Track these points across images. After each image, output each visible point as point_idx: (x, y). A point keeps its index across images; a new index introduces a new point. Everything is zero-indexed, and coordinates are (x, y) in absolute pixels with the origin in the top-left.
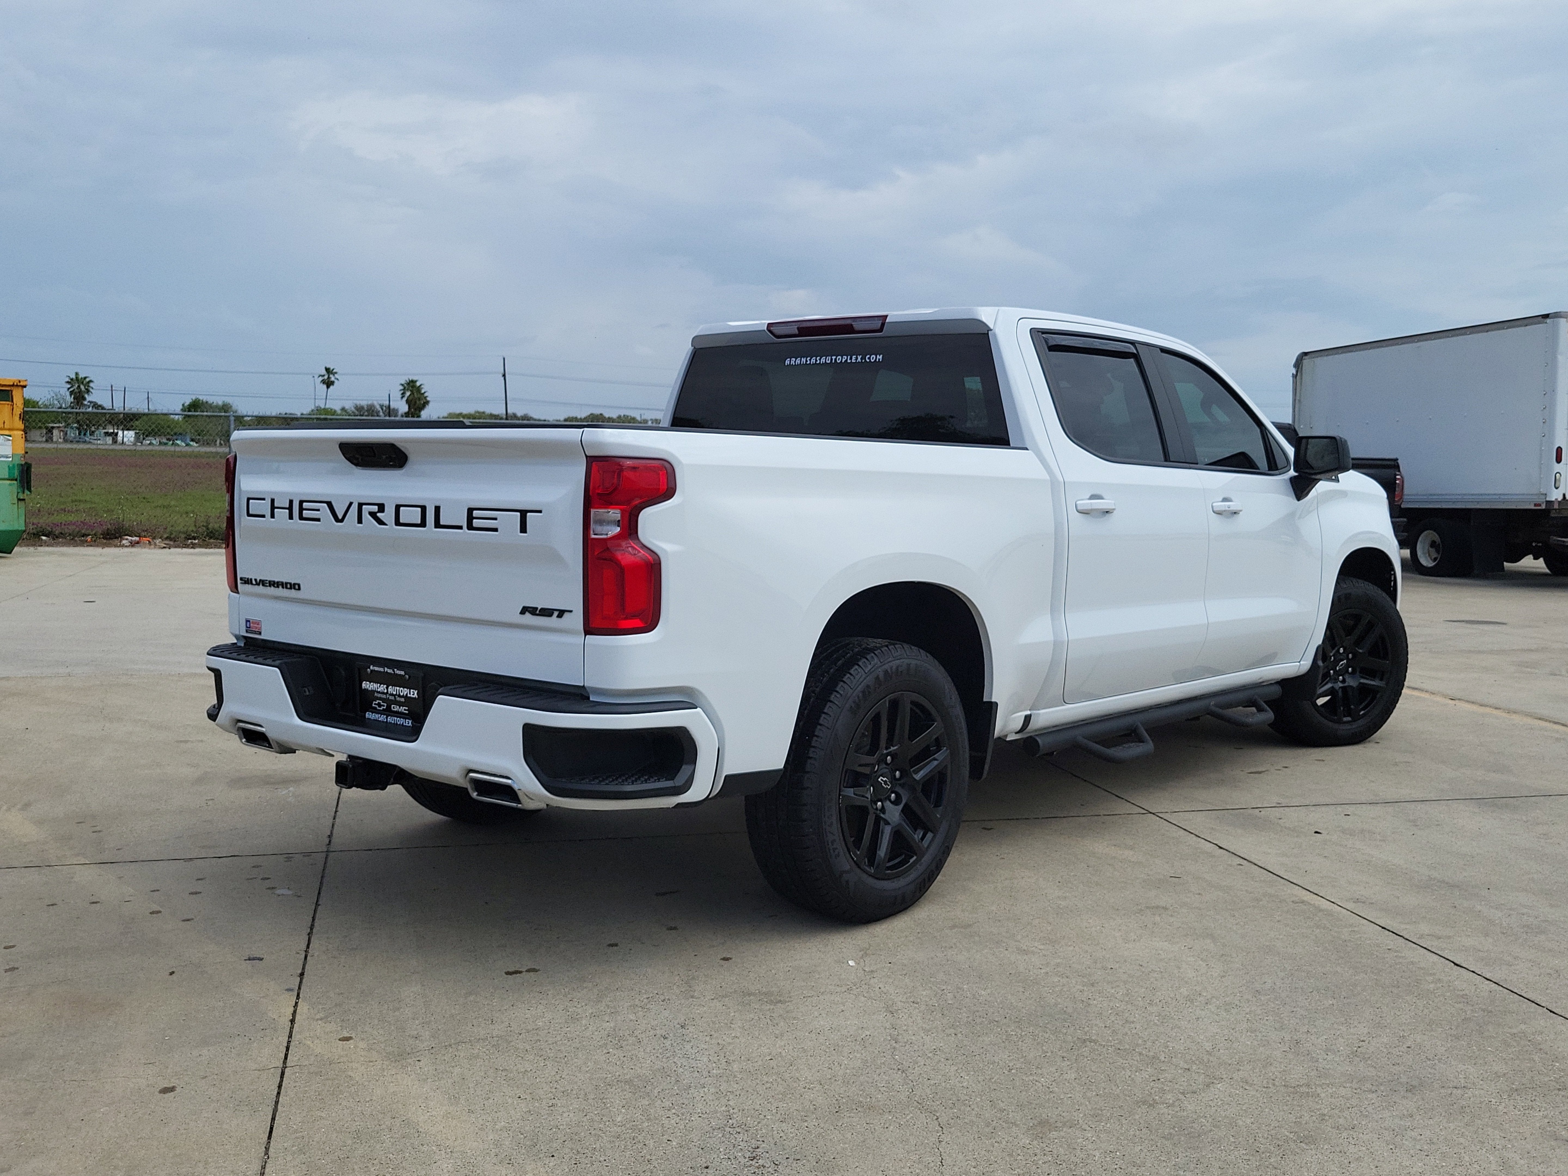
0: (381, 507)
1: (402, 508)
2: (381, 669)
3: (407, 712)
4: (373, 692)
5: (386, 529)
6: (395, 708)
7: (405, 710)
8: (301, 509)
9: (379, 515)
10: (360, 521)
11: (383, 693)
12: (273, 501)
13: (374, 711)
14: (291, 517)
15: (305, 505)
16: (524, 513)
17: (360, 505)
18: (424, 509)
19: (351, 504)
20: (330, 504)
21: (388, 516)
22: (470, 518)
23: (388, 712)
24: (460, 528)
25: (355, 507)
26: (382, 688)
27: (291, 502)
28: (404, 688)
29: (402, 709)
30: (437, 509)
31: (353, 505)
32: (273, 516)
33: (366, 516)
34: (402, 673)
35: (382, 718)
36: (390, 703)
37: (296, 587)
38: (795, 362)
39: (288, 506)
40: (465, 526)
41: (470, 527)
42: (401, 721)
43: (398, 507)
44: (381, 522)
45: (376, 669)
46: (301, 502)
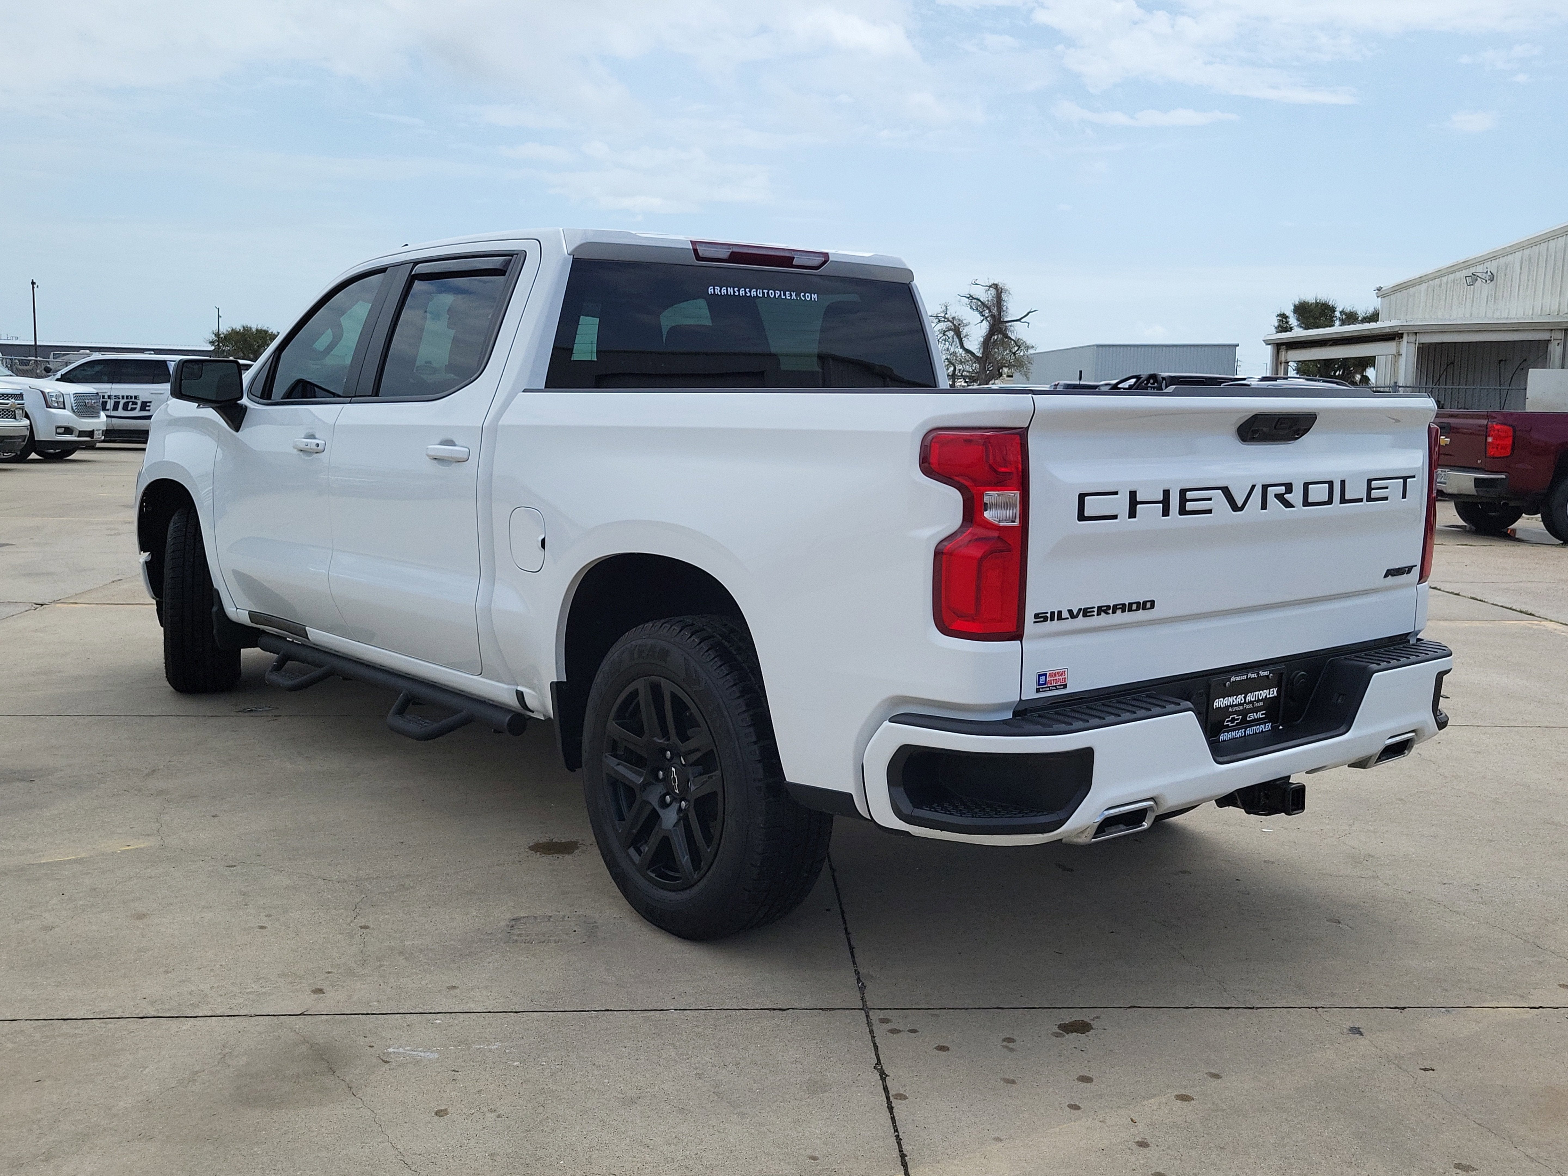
0: (1289, 487)
1: (1310, 486)
2: (1244, 677)
3: (1264, 716)
4: (1227, 707)
5: (1294, 511)
6: (1252, 716)
7: (1262, 714)
8: (1183, 500)
9: (1286, 496)
10: (1264, 506)
11: (1241, 704)
12: (1133, 494)
13: (1229, 729)
14: (1166, 513)
15: (1189, 495)
16: (1405, 479)
17: (1265, 488)
18: (1331, 484)
19: (1253, 487)
20: (1226, 491)
21: (1295, 498)
22: (1370, 489)
23: (1245, 723)
24: (1361, 500)
25: (1258, 491)
26: (1240, 699)
27: (1166, 493)
28: (1263, 691)
29: (1260, 715)
30: (1343, 483)
31: (1256, 487)
32: (1132, 514)
33: (1272, 500)
34: (1267, 673)
35: (1240, 733)
36: (1244, 713)
37: (1148, 605)
38: (720, 291)
39: (1161, 498)
40: (1365, 500)
41: (1369, 499)
42: (1261, 728)
43: (1306, 486)
44: (1288, 505)
45: (1237, 679)
46: (1183, 492)
